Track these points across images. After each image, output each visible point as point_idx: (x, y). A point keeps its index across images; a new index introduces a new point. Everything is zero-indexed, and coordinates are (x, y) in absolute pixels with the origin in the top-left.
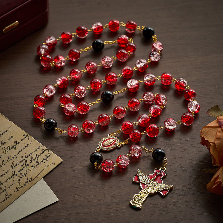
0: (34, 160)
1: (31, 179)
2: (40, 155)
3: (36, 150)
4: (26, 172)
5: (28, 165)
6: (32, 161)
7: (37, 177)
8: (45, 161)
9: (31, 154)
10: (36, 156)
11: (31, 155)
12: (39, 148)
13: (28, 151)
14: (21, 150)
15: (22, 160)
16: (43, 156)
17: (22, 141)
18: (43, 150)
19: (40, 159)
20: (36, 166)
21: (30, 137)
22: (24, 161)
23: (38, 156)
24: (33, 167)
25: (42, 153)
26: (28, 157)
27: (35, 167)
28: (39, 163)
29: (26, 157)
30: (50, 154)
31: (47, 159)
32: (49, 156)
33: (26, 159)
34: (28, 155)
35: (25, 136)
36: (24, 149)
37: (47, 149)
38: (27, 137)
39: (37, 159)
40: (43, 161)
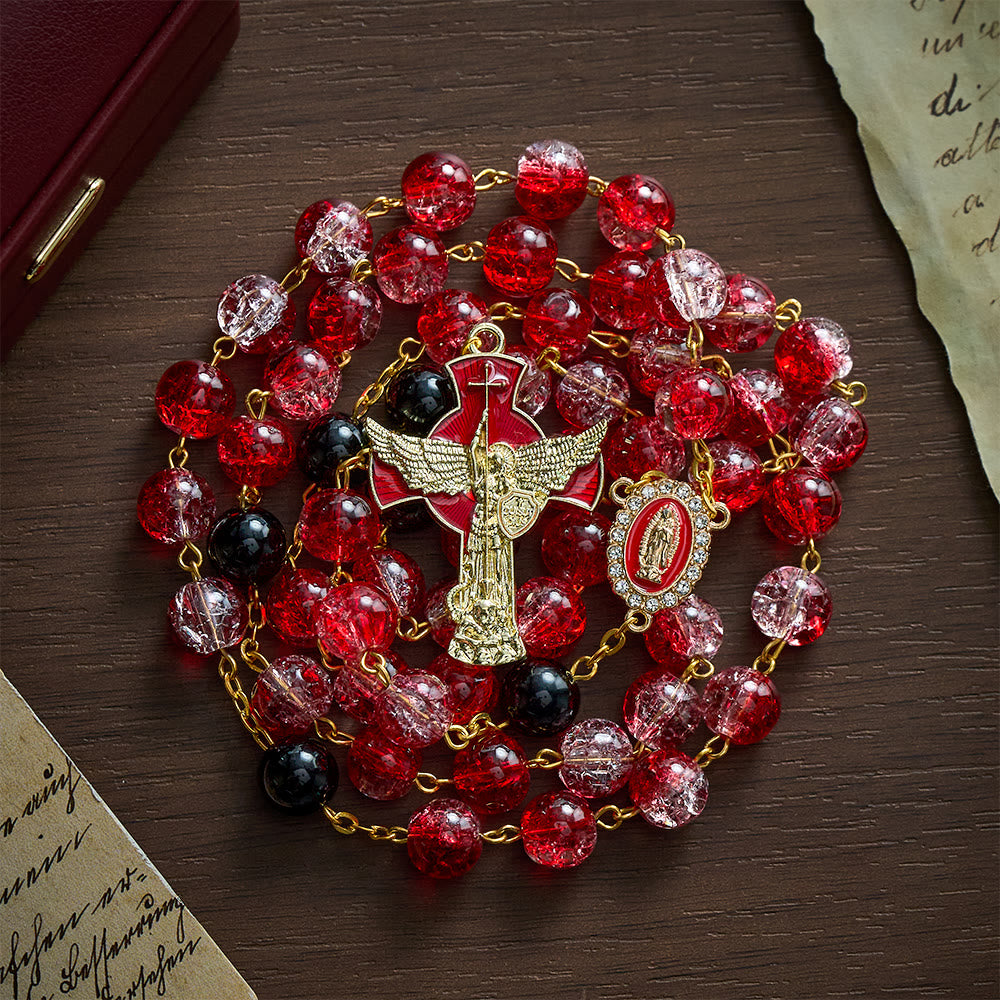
0: (85, 972)
2: (127, 941)
3: (108, 897)
6: (68, 981)
8: (152, 989)
9: (74, 921)
10: (99, 941)
11: (70, 933)
12: (126, 886)
13: (52, 900)
14: (17, 886)
15: (13, 962)
16: (142, 954)
17: (28, 811)
18: (148, 906)
19: (122, 972)
21: (86, 789)
22: (25, 973)
23: (115, 949)
25: (140, 930)
26: (48, 942)
29: (40, 941)
30: (186, 942)
31: (162, 978)
32: (181, 954)
33: (37, 961)
34: (50, 927)
35: (51, 780)
36: (32, 875)
37: (172, 902)
38: (67, 785)
39: (101, 965)
40: (135, 988)
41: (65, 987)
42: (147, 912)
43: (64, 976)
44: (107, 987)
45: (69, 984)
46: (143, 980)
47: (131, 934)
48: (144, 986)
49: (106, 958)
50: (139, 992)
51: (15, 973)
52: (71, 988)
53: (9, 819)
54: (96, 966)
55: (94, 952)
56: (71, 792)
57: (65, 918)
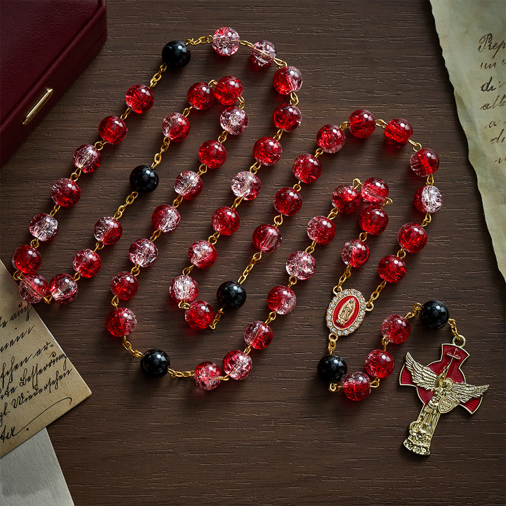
0: (29, 379)
1: (13, 431)
2: (45, 369)
3: (39, 352)
4: (5, 409)
5: (13, 390)
6: (23, 382)
7: (26, 428)
8: (53, 387)
9: (26, 360)
10: (35, 368)
11: (24, 364)
12: (46, 348)
13: (19, 352)
14: (6, 346)
15: (3, 374)
16: (50, 373)
17: (12, 319)
18: (53, 356)
19: (42, 380)
20: (30, 397)
21: (33, 312)
22: (7, 378)
23: (41, 371)
24: (23, 398)
25: (50, 365)
26: (16, 367)
27: (26, 399)
28: (38, 391)
29: (13, 367)
30: (67, 370)
31: (57, 383)
32: (65, 374)
33: (12, 374)
34: (17, 362)
35: (21, 308)
36: (12, 343)
37: (62, 355)
38: (27, 310)
39: (35, 377)
40: (47, 386)
41: (21, 384)
42: (53, 359)
43: (21, 380)
44: (37, 385)
45: (23, 383)
46: (50, 383)
47: (47, 366)
48: (50, 385)
49: (37, 374)
50: (48, 387)
51: (3, 378)
52: (24, 384)
53: (5, 322)
54: (33, 377)
55: (33, 372)
56: (28, 313)
57: (23, 359)
